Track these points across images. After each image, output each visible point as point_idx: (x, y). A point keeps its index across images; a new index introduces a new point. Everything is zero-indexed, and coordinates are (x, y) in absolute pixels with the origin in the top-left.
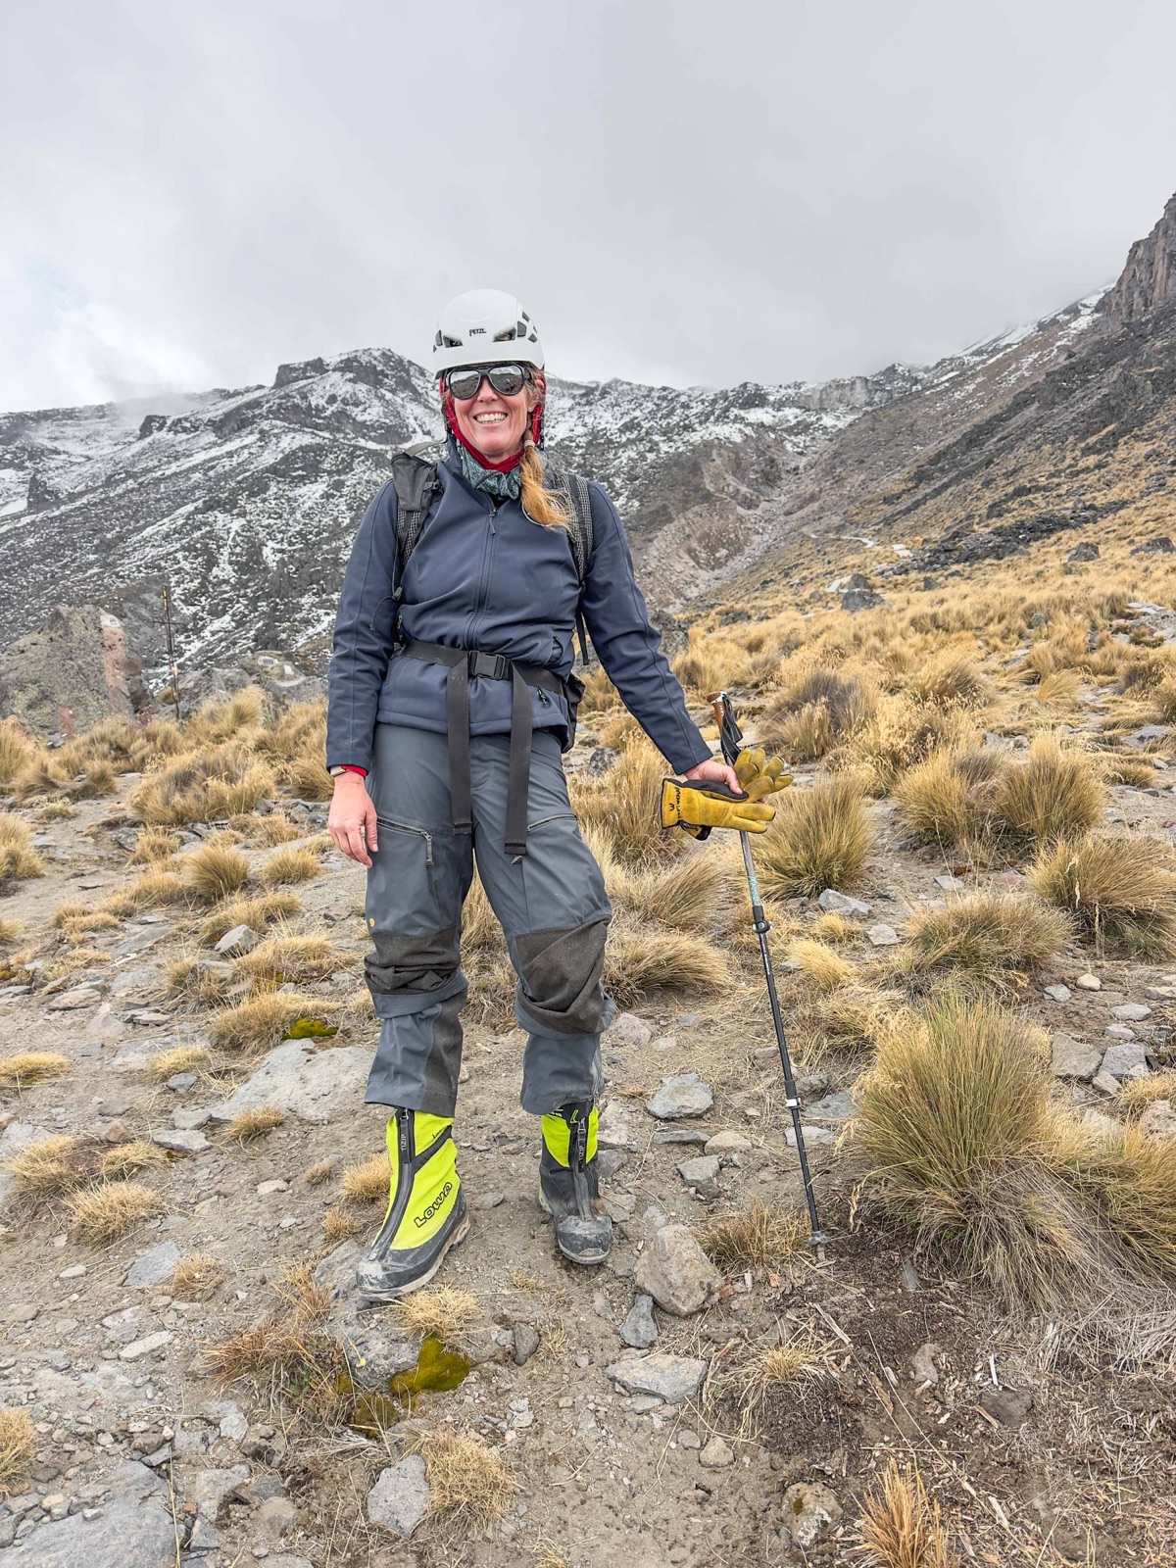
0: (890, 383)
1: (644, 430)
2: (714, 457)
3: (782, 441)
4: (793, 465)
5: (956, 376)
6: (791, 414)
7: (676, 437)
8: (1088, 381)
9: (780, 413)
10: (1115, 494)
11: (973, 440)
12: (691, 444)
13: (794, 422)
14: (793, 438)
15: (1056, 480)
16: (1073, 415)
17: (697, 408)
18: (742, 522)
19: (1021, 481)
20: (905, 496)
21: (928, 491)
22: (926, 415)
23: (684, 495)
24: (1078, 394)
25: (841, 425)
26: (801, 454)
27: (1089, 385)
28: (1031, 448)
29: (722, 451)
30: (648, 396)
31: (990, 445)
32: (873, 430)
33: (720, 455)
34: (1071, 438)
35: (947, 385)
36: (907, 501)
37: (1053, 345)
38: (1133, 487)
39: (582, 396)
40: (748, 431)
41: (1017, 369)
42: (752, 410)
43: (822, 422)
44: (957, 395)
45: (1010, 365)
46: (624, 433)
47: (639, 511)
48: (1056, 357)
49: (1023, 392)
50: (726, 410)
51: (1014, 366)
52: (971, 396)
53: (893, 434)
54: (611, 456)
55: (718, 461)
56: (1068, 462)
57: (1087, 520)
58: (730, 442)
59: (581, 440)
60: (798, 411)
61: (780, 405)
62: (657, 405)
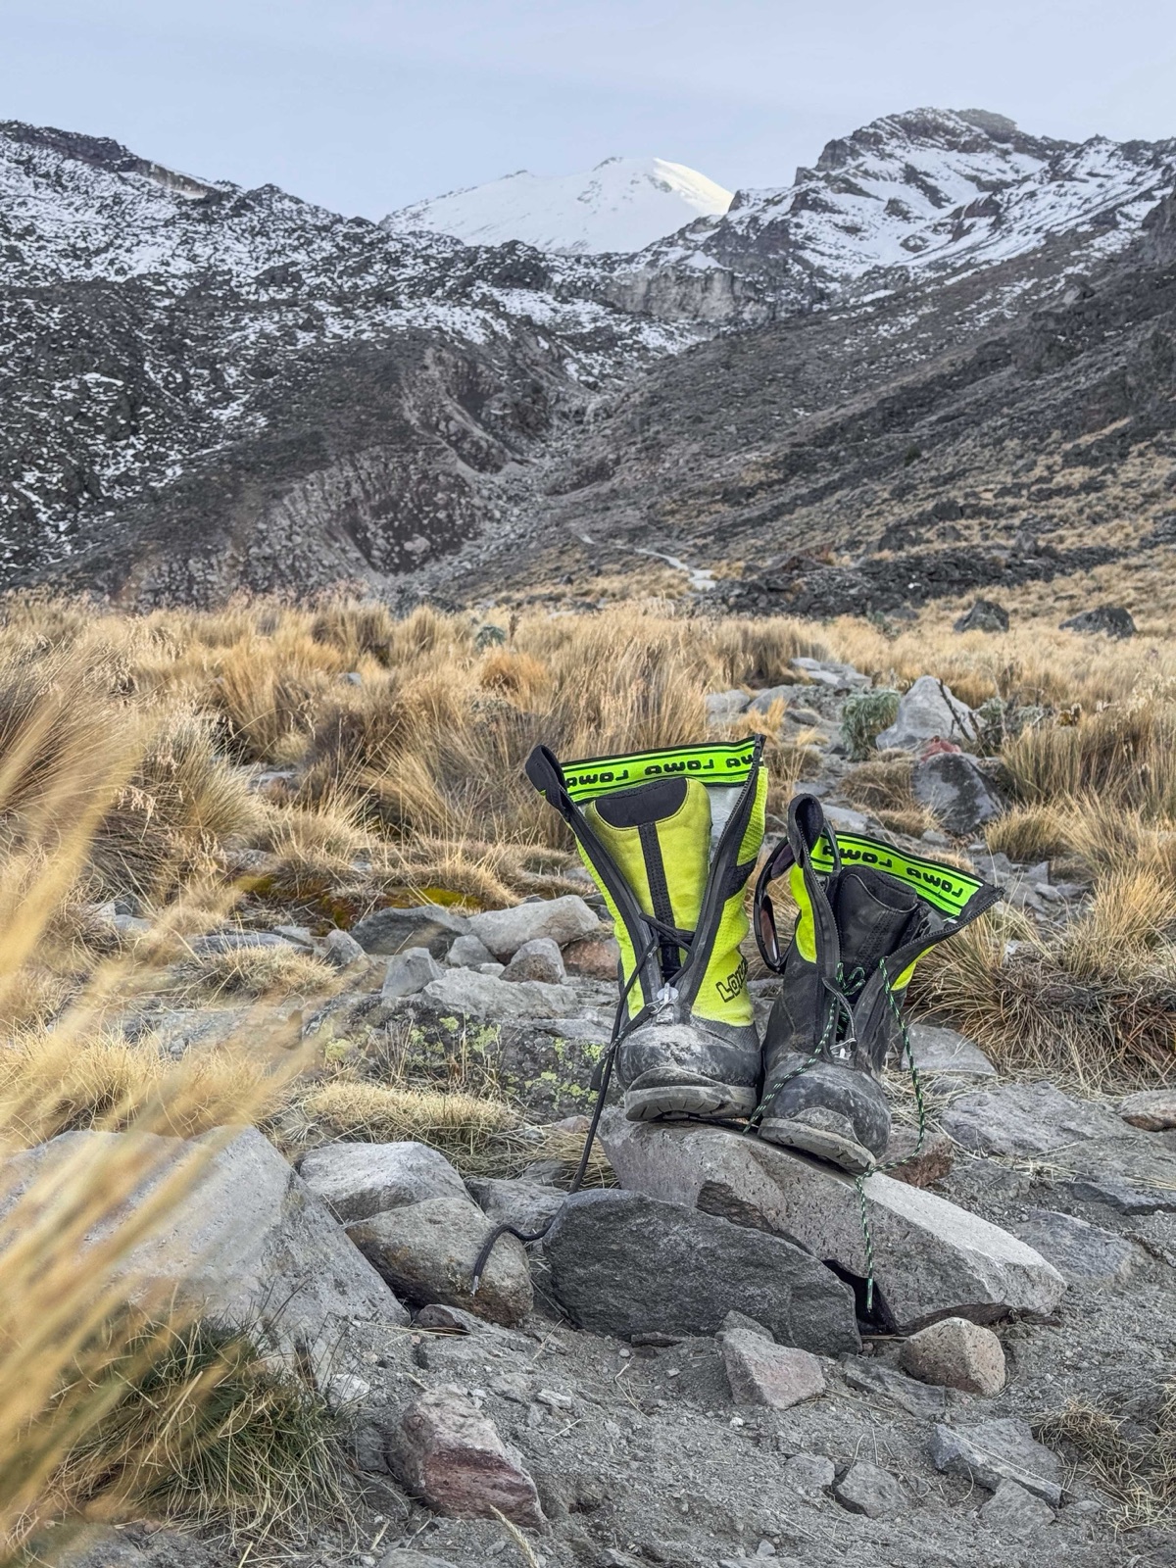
0: (775, 289)
1: (306, 289)
2: (428, 361)
3: (562, 358)
4: (576, 404)
5: (889, 298)
6: (586, 311)
7: (359, 312)
8: (1104, 340)
9: (567, 307)
10: (1095, 537)
11: (896, 412)
12: (388, 330)
13: (589, 327)
14: (581, 355)
15: (1010, 501)
16: (1067, 394)
17: (413, 269)
18: (463, 493)
19: (952, 494)
20: (761, 494)
21: (804, 491)
22: (825, 356)
23: (359, 421)
24: (1082, 360)
25: (673, 348)
26: (593, 387)
27: (1101, 346)
28: (986, 440)
29: (445, 354)
30: (325, 228)
31: (922, 429)
32: (727, 366)
33: (440, 361)
34: (1056, 434)
35: (870, 309)
36: (762, 503)
37: (1059, 271)
38: (1130, 530)
39: (196, 203)
40: (499, 326)
41: (993, 303)
42: (516, 291)
43: (640, 338)
44: (884, 331)
45: (983, 293)
46: (266, 287)
47: (263, 435)
48: (1062, 292)
49: (996, 343)
50: (468, 282)
51: (988, 297)
52: (905, 336)
53: (763, 379)
54: (226, 323)
55: (435, 372)
56: (1039, 471)
57: (1035, 575)
58: (462, 341)
59: (179, 284)
60: (598, 309)
61: (570, 292)
62: (342, 249)
